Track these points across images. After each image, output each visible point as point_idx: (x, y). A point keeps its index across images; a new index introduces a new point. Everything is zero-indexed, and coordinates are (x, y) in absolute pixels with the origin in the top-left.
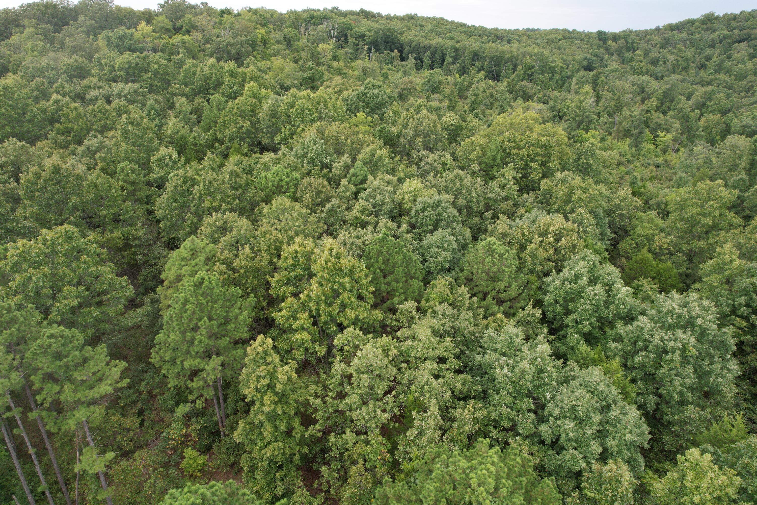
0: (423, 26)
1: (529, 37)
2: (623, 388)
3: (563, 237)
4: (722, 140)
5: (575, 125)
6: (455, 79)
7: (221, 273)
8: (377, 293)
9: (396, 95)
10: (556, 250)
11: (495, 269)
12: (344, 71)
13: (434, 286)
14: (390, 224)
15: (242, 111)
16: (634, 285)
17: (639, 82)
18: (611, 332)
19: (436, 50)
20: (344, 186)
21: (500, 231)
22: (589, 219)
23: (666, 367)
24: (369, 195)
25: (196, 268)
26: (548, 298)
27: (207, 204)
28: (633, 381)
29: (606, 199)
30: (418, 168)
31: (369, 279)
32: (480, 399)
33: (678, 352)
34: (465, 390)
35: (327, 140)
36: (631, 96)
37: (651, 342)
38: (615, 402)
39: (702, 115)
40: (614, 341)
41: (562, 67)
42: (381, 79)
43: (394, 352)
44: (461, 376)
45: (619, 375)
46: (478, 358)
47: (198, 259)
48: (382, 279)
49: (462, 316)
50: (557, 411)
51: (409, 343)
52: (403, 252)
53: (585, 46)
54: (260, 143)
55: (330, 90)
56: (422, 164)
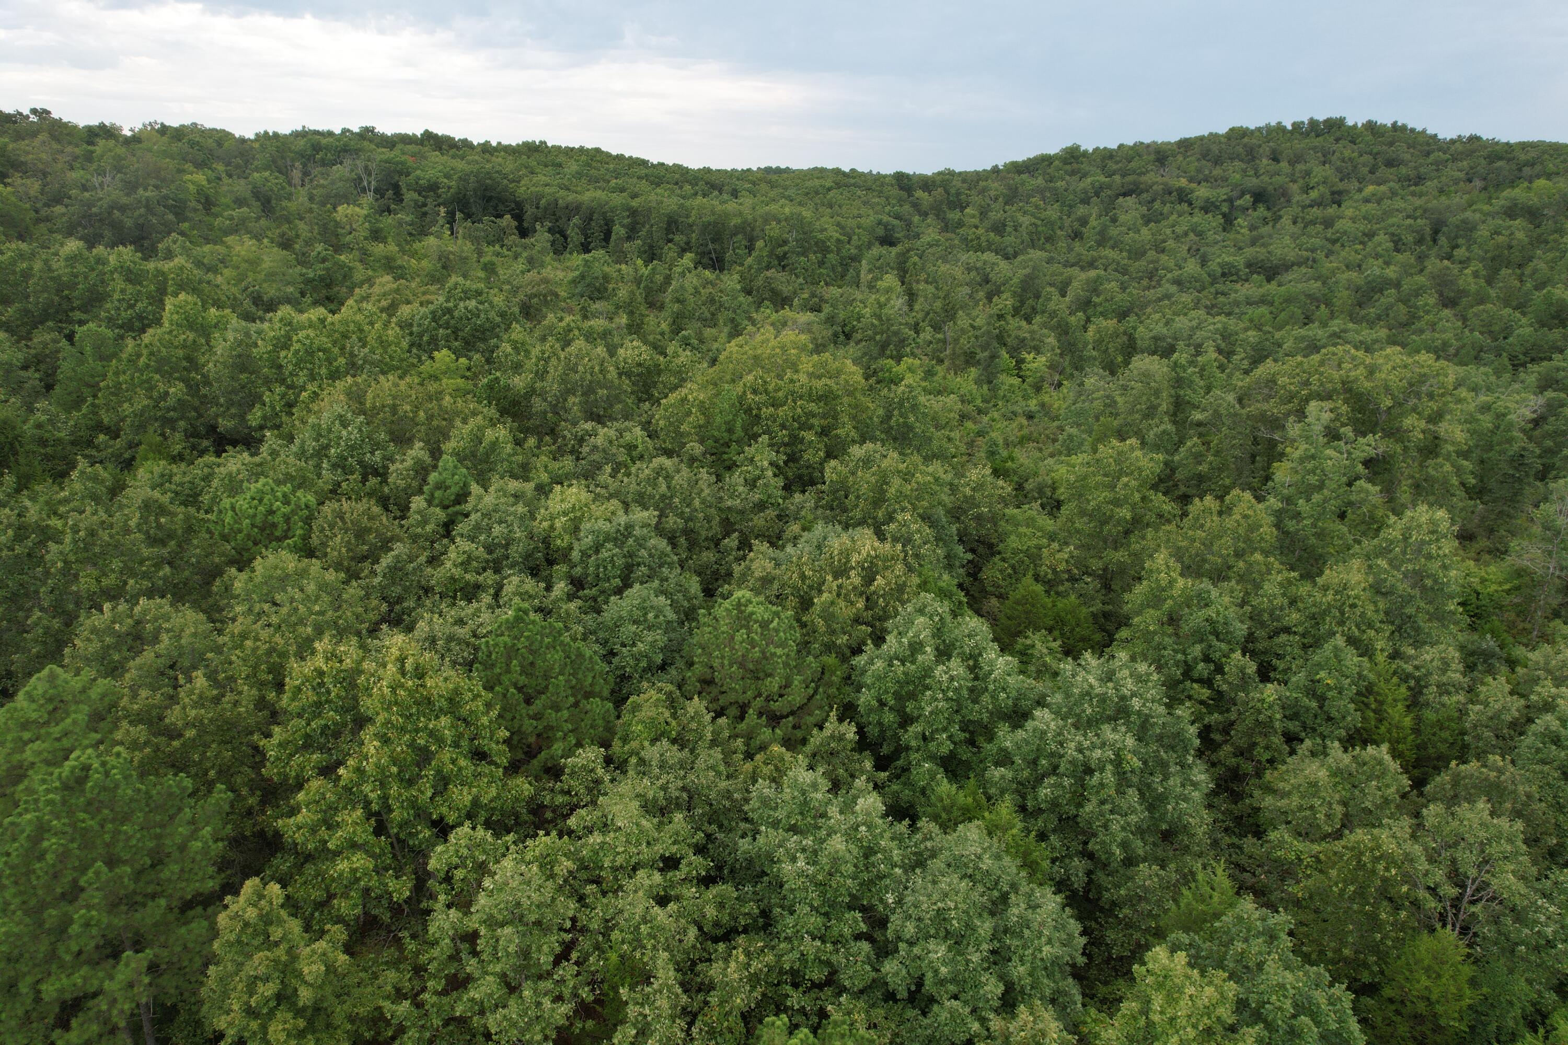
0: (560, 165)
1: (772, 185)
2: (1026, 854)
3: (877, 573)
4: (1127, 363)
5: (875, 351)
6: (636, 270)
7: (134, 746)
8: (516, 738)
9: (516, 310)
10: (868, 599)
11: (756, 653)
12: (399, 262)
13: (636, 708)
14: (530, 584)
15: (162, 361)
16: (1018, 647)
17: (979, 265)
18: (989, 748)
19: (592, 214)
20: (419, 512)
21: (757, 574)
22: (920, 531)
23: (1094, 801)
24: (477, 527)
25: (66, 743)
26: (865, 699)
27: (86, 583)
28: (1042, 836)
29: (946, 489)
30: (578, 459)
31: (494, 714)
32: (757, 930)
33: (1109, 767)
34: (725, 919)
35: (369, 414)
36: (966, 290)
37: (1061, 756)
38: (1014, 887)
39: (1088, 320)
40: (997, 764)
41: (838, 240)
42: (482, 274)
43: (565, 865)
44: (714, 890)
45: (1015, 831)
46: (744, 845)
47: (69, 721)
48: (523, 709)
49: (700, 763)
50: (910, 929)
51: (596, 838)
52: (562, 643)
53: (876, 200)
54: (212, 429)
55: (368, 306)
56: (585, 450)
